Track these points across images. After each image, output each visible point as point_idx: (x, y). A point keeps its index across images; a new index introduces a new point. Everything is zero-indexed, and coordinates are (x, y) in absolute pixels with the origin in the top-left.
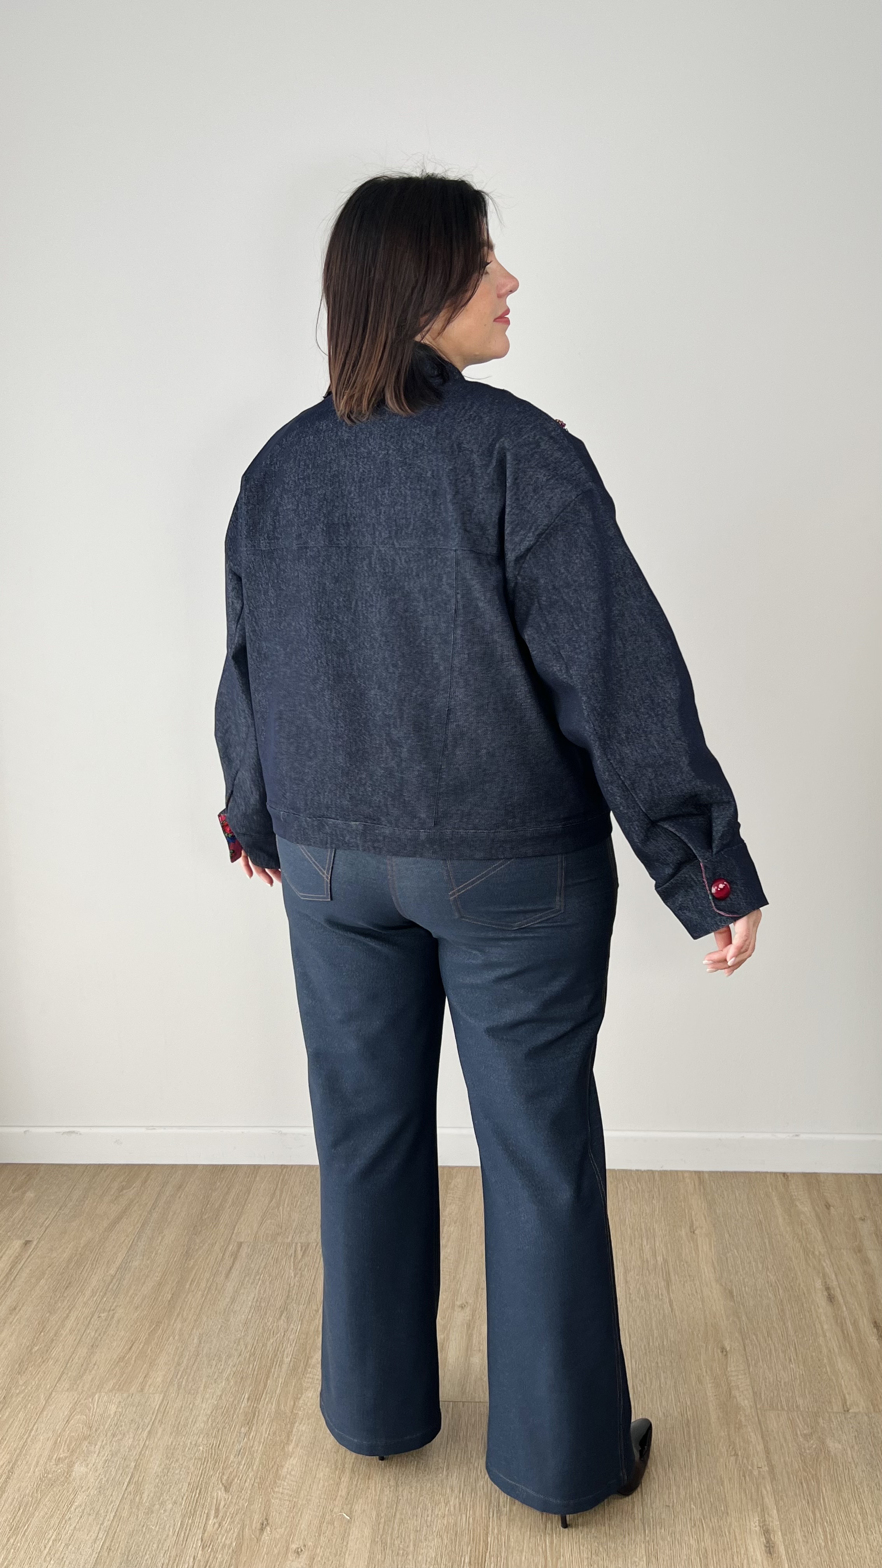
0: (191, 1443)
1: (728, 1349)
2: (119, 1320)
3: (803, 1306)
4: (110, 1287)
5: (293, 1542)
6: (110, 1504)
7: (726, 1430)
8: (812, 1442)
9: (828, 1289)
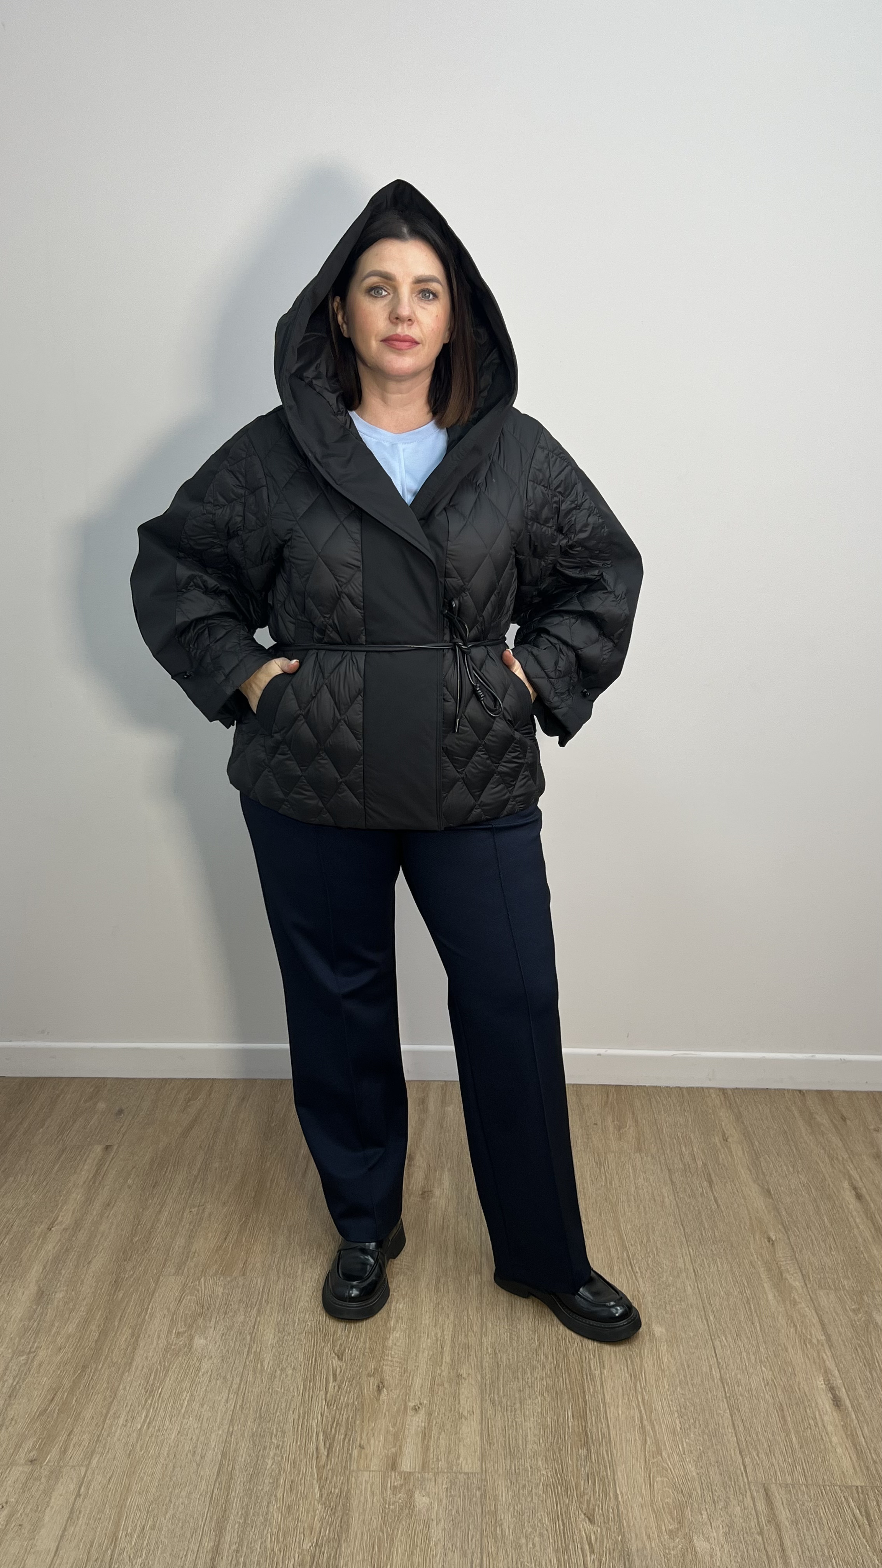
0: (299, 1320)
1: (774, 1239)
2: (210, 1215)
3: (835, 1203)
4: (196, 1186)
5: (409, 1400)
6: (235, 1371)
7: (783, 1306)
8: (860, 1315)
9: (855, 1188)
